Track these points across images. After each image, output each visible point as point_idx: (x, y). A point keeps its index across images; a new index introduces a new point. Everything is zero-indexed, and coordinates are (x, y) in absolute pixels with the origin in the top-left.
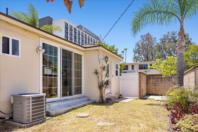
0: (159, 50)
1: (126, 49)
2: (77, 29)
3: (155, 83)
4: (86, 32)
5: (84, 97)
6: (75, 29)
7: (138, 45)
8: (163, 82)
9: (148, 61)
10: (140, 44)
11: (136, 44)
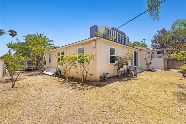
0: (172, 40)
1: (144, 40)
2: (112, 30)
3: (172, 63)
4: (116, 31)
5: (139, 69)
6: (110, 30)
7: (155, 37)
8: (178, 62)
9: (163, 47)
10: (156, 36)
11: (153, 37)
